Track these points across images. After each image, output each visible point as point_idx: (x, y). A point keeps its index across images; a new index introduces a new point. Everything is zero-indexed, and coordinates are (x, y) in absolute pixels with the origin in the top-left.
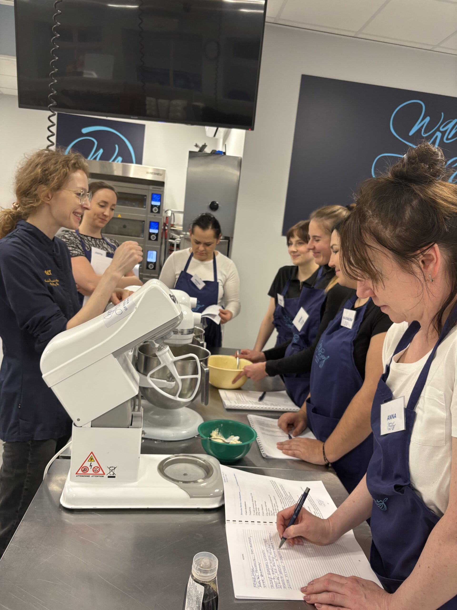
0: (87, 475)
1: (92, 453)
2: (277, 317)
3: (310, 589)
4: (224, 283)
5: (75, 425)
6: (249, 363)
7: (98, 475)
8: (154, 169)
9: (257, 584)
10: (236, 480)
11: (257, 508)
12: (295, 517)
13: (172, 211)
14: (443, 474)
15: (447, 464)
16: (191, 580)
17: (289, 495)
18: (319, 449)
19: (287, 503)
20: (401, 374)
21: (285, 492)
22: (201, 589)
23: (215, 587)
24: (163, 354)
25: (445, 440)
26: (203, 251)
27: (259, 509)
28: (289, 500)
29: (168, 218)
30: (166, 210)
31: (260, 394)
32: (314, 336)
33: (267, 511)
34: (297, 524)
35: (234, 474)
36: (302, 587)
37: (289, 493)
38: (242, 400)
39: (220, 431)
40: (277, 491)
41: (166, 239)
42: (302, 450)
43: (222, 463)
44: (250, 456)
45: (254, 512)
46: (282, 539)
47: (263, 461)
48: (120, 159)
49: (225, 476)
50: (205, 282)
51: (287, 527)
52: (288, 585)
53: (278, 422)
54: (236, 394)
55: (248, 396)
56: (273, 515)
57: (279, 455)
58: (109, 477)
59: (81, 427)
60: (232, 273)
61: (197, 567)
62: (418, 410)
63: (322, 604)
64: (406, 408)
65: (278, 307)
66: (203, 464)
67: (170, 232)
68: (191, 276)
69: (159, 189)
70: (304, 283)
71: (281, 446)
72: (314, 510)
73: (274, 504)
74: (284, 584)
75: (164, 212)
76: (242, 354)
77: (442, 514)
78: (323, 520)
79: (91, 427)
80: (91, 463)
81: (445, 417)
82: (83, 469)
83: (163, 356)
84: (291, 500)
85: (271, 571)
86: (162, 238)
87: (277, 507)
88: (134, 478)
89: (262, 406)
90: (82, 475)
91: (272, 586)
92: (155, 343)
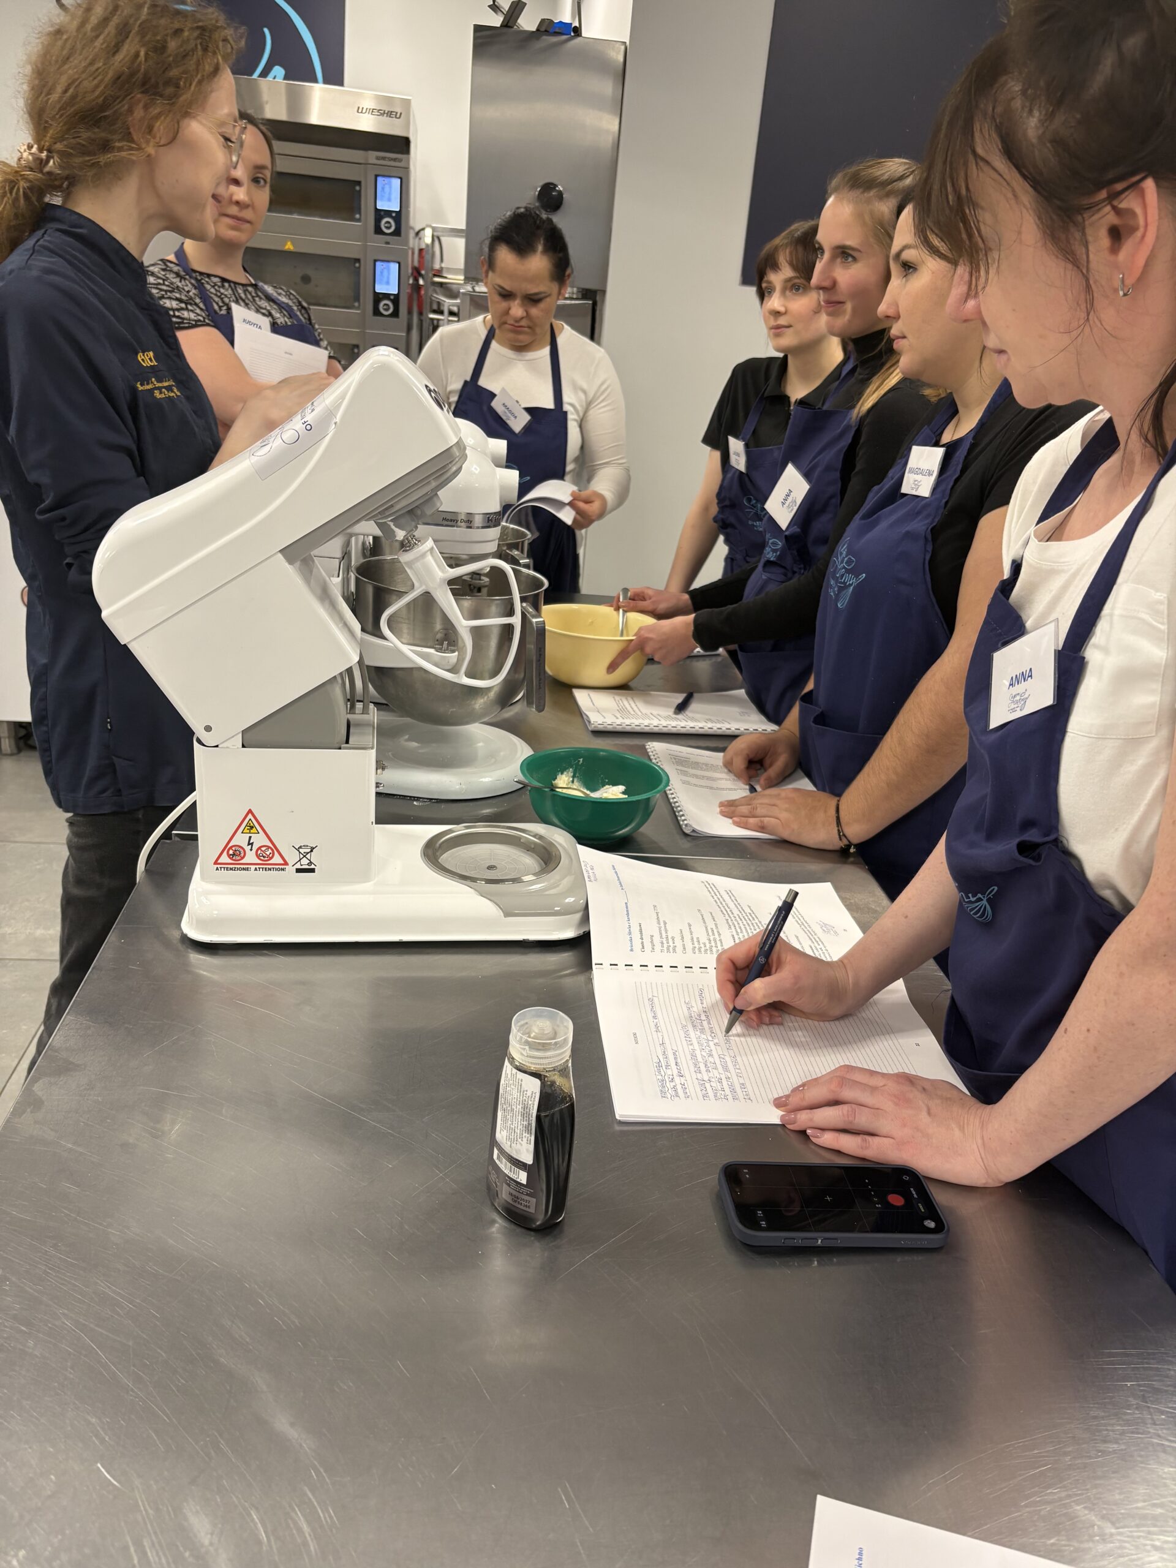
0: (242, 866)
1: (250, 811)
2: (727, 503)
3: (795, 1101)
4: (581, 414)
5: (199, 742)
6: (649, 621)
7: (270, 867)
8: (378, 97)
9: (670, 1091)
10: (618, 877)
11: (669, 937)
12: (762, 960)
13: (434, 229)
14: (1142, 808)
15: (1157, 783)
16: (507, 1067)
17: (748, 910)
18: (825, 812)
19: (742, 927)
20: (1052, 573)
21: (738, 905)
22: (533, 1086)
23: (567, 1085)
24: (417, 559)
25: (1158, 722)
26: (522, 318)
27: (673, 938)
28: (749, 922)
29: (424, 253)
30: (417, 229)
31: (679, 698)
32: (823, 540)
33: (693, 944)
34: (769, 974)
35: (613, 866)
36: (776, 1096)
37: (749, 907)
38: (633, 713)
39: (577, 775)
40: (720, 903)
41: (421, 313)
42: (784, 815)
43: (579, 843)
44: (649, 830)
45: (663, 947)
46: (731, 1013)
47: (685, 844)
48: (278, 71)
49: (589, 869)
50: (529, 410)
51: (742, 986)
52: (744, 1093)
53: (724, 756)
54: (617, 698)
55: (647, 702)
56: (708, 952)
57: (726, 828)
58: (298, 871)
59: (217, 746)
60: (602, 384)
61: (521, 1038)
62: (1092, 653)
63: (823, 1130)
64: (1059, 651)
65: (729, 475)
66: (535, 843)
67: (430, 292)
68: (493, 395)
69: (395, 160)
70: (801, 402)
71: (729, 809)
72: (810, 943)
73: (712, 929)
74: (733, 1091)
75: (412, 234)
76: (633, 599)
77: (1128, 907)
78: (830, 964)
79: (243, 746)
80: (250, 837)
81: (1164, 662)
82: (231, 852)
83: (418, 565)
84: (753, 922)
85: (702, 1066)
86: (410, 312)
87: (719, 935)
88: (363, 874)
89: (683, 724)
90: (231, 866)
91: (705, 1096)
92: (393, 527)
